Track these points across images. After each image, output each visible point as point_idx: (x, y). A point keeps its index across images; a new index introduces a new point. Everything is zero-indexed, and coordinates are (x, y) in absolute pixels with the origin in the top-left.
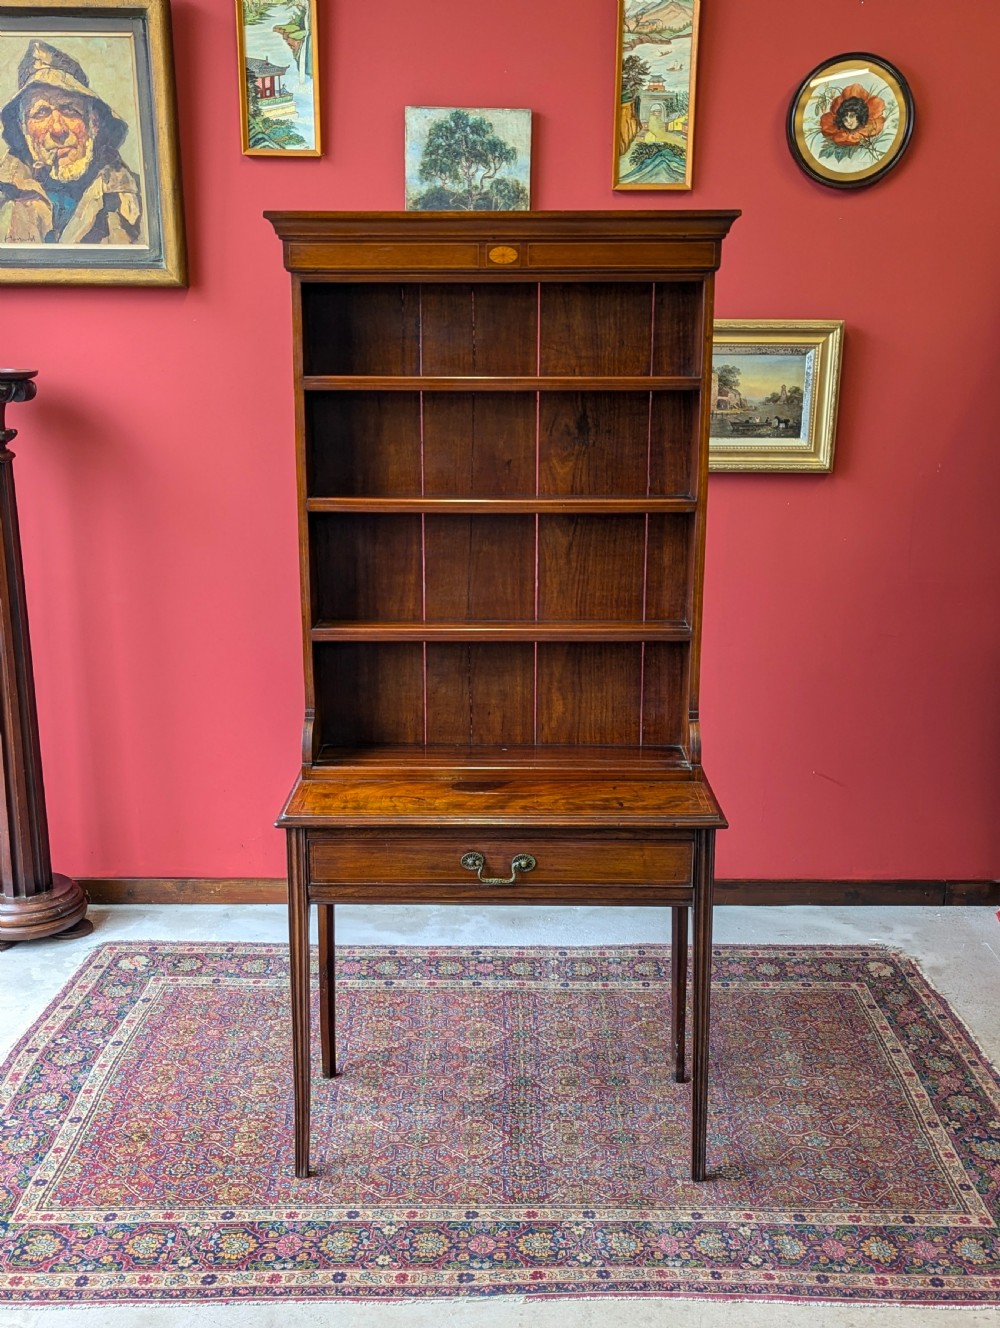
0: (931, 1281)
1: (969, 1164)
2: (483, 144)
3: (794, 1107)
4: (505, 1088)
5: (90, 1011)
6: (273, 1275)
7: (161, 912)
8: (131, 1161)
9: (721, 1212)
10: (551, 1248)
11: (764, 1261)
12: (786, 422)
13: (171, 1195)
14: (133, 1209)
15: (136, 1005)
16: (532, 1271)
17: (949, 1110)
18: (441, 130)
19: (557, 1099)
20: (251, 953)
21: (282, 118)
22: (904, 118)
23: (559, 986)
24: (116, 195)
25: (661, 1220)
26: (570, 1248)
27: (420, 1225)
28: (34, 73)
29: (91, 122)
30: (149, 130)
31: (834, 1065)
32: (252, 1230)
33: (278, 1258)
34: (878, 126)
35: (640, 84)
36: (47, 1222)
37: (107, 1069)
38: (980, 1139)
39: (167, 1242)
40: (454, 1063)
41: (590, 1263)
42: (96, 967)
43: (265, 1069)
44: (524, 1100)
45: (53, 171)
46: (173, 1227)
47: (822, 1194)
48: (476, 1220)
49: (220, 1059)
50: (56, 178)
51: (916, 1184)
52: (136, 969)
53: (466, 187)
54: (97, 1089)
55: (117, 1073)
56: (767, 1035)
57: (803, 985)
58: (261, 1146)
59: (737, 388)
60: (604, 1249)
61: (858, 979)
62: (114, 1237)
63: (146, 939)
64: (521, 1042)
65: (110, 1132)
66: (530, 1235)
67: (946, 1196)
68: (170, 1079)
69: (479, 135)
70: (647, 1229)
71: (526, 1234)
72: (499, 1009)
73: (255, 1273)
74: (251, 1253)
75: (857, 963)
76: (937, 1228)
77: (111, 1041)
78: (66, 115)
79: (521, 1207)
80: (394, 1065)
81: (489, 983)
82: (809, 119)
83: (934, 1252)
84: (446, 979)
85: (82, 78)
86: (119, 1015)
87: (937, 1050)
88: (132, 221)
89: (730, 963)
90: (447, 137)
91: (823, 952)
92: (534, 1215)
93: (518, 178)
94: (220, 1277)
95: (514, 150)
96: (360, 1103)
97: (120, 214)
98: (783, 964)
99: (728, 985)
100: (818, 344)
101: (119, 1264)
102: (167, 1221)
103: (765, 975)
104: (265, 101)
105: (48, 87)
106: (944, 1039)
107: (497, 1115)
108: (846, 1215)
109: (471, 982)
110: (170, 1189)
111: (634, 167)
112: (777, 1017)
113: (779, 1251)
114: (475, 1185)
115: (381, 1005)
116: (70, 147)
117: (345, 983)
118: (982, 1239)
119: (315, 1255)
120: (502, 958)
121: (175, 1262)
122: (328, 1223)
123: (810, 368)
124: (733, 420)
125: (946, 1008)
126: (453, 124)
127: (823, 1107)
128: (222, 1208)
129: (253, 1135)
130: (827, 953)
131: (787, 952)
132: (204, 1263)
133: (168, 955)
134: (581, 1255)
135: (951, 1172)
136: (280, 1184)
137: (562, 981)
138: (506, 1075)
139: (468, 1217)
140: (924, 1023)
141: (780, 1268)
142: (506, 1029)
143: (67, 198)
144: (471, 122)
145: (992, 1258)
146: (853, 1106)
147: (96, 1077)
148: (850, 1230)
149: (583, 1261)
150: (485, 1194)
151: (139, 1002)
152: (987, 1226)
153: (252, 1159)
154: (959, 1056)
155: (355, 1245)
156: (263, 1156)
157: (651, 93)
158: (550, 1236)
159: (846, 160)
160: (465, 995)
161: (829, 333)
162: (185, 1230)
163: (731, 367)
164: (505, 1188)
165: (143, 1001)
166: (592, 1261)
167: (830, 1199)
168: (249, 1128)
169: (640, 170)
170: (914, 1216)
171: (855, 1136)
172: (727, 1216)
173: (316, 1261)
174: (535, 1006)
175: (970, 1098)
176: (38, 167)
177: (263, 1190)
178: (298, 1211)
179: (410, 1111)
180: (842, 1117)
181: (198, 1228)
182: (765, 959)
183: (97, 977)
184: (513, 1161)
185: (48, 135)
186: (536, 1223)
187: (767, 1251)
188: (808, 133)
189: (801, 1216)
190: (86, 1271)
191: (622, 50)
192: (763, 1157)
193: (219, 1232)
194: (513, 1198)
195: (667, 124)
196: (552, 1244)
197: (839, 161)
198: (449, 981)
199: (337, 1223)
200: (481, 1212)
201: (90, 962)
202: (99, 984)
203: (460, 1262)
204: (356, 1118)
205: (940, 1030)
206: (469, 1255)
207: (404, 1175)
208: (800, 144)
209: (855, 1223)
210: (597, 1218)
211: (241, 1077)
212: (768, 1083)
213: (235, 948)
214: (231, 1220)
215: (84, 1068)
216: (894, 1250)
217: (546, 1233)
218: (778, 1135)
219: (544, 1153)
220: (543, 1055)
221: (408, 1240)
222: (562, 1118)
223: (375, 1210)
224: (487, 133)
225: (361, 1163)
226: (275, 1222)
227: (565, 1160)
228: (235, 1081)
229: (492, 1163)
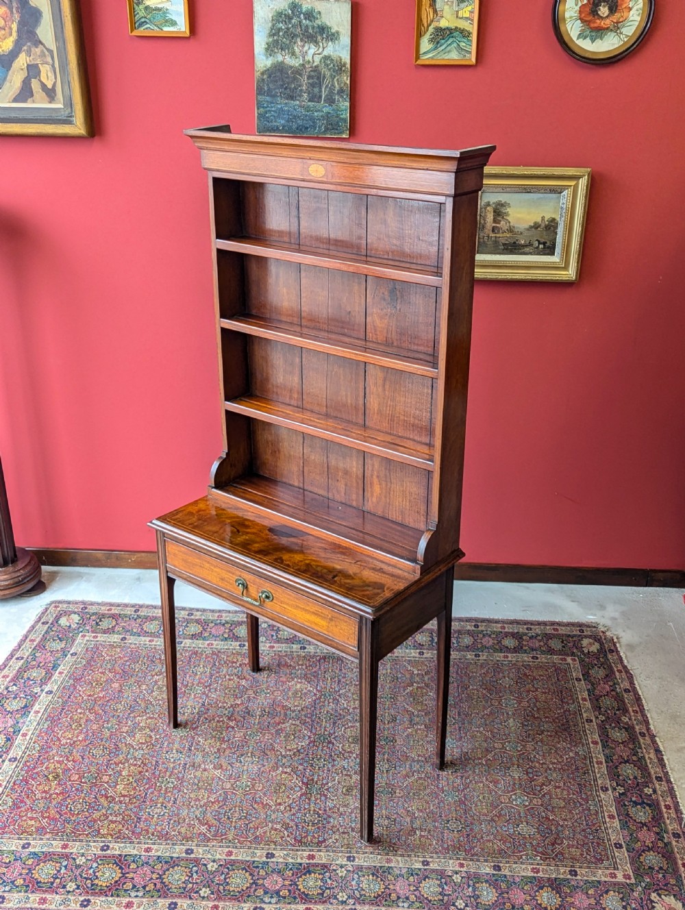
1: (624, 825)
2: (313, 28)
3: (509, 769)
4: (309, 745)
5: (34, 663)
6: (129, 901)
7: (94, 575)
8: (46, 798)
9: (443, 860)
10: (320, 887)
11: (466, 905)
12: (544, 243)
14: (41, 839)
15: (66, 659)
16: (305, 907)
17: (618, 776)
18: (280, 16)
19: (343, 755)
20: (150, 614)
22: (647, 9)
24: (36, 66)
25: (401, 865)
26: (333, 888)
27: (233, 863)
31: (542, 732)
32: (120, 862)
33: (134, 886)
34: (625, 14)
37: (40, 715)
38: (636, 803)
39: (61, 868)
40: (277, 719)
41: (345, 902)
42: (43, 623)
43: (147, 719)
44: (321, 755)
46: (67, 856)
47: (514, 848)
48: (272, 860)
49: (117, 710)
51: (584, 841)
52: (70, 626)
53: (301, 62)
54: (30, 733)
55: (46, 720)
56: (499, 703)
57: (533, 658)
58: (134, 789)
59: (507, 218)
60: (357, 889)
61: (573, 654)
62: (27, 863)
63: (80, 599)
64: (326, 702)
65: (35, 771)
66: (308, 875)
67: (603, 853)
68: (81, 726)
69: (311, 21)
70: (389, 873)
71: (305, 874)
72: (315, 672)
73: (116, 899)
74: (116, 882)
75: (575, 639)
76: (592, 881)
77: (46, 690)
79: (305, 850)
80: (235, 719)
81: (312, 648)
82: (570, 8)
84: (282, 643)
86: (53, 667)
87: (618, 721)
88: (50, 86)
89: (484, 635)
90: (285, 22)
91: (552, 627)
92: (313, 857)
93: (341, 55)
94: (93, 901)
95: (338, 32)
96: (207, 753)
97: (40, 80)
98: (521, 638)
100: (571, 186)
101: (28, 886)
102: (63, 851)
103: (507, 647)
106: (625, 711)
107: (300, 767)
108: (530, 867)
109: (299, 646)
110: (68, 823)
111: (431, 46)
112: (509, 687)
114: (276, 830)
115: (234, 665)
117: (212, 644)
118: (622, 893)
119: (159, 886)
122: (172, 858)
123: (563, 204)
124: (503, 242)
125: (632, 683)
126: (290, 12)
127: (530, 770)
128: (101, 842)
129: (131, 778)
130: (554, 629)
131: (525, 627)
133: (93, 614)
135: (610, 831)
136: (144, 822)
138: (311, 732)
139: (267, 858)
140: (613, 696)
142: (317, 690)
144: (304, 10)
146: (550, 770)
147: (31, 724)
148: (531, 880)
149: (340, 899)
150: (282, 837)
151: (69, 656)
152: (628, 881)
153: (127, 799)
154: (634, 728)
155: (187, 878)
156: (135, 798)
158: (321, 876)
159: (598, 41)
160: (293, 659)
161: (580, 178)
162: (74, 859)
163: (503, 202)
164: (296, 833)
165: (72, 655)
166: (347, 899)
167: (521, 852)
168: (129, 772)
169: (436, 48)
170: (577, 870)
171: (547, 797)
172: (447, 864)
173: (158, 891)
174: (341, 670)
177: (131, 827)
178: (152, 846)
179: (241, 762)
180: (541, 780)
181: (83, 858)
182: (509, 633)
183: (43, 633)
184: (305, 809)
186: (316, 865)
187: (470, 897)
188: (569, 20)
189: (498, 866)
190: (4, 891)
192: (480, 812)
194: (300, 841)
195: (457, 12)
196: (322, 884)
197: (593, 42)
198: (284, 645)
199: (177, 858)
200: (277, 853)
201: (40, 618)
202: (44, 639)
203: (257, 897)
204: (203, 766)
205: (624, 702)
206: (264, 890)
207: (229, 818)
208: (562, 28)
209: (535, 875)
210: (357, 862)
211: (129, 727)
212: (494, 746)
213: (141, 609)
214: (107, 852)
215: (25, 714)
216: (560, 899)
217: (319, 874)
218: (493, 793)
219: (327, 803)
220: (340, 715)
221: (224, 876)
222: (345, 773)
223: (205, 848)
224: (317, 19)
225: (201, 806)
226: (136, 855)
227: (341, 809)
228: (125, 729)
229: (291, 811)
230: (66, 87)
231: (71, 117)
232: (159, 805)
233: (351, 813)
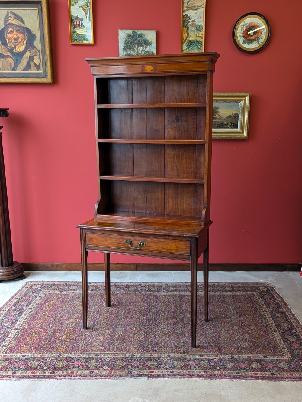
0: (271, 374)
1: (285, 342)
2: (142, 40)
3: (233, 326)
4: (146, 321)
5: (23, 300)
6: (72, 372)
7: (46, 273)
8: (32, 341)
9: (209, 355)
10: (156, 365)
11: (221, 368)
12: (234, 123)
13: (43, 350)
14: (31, 354)
15: (37, 298)
16: (150, 371)
17: (280, 327)
18: (129, 36)
19: (161, 324)
20: (72, 284)
21: (82, 33)
22: (268, 32)
23: (165, 293)
24: (33, 57)
25: (191, 357)
26: (162, 365)
27: (117, 358)
28: (9, 20)
29: (25, 35)
30: (43, 37)
31: (246, 315)
32: (66, 359)
33: (74, 367)
34: (260, 34)
35: (188, 22)
36: (5, 357)
37: (26, 316)
38: (289, 335)
39: (40, 362)
40: (131, 314)
41: (168, 369)
42: (25, 288)
43: (74, 316)
45: (14, 49)
46: (43, 359)
47: (240, 350)
48: (134, 357)
49: (61, 313)
50: (15, 51)
51: (269, 347)
52: (37, 289)
53: (137, 53)
54: (23, 321)
55: (29, 317)
56: (227, 307)
57: (239, 293)
59: (219, 113)
61: (256, 291)
62: (25, 361)
63: (41, 280)
64: (152, 308)
65: (26, 333)
67: (278, 351)
69: (141, 38)
70: (186, 359)
71: (149, 361)
72: (146, 299)
73: (66, 371)
74: (66, 366)
75: (256, 287)
76: (274, 359)
77: (28, 308)
78: (18, 33)
79: (148, 353)
80: (113, 315)
81: (144, 293)
82: (239, 32)
83: (272, 366)
85: (23, 22)
86: (31, 301)
87: (278, 311)
88: (38, 64)
89: (217, 287)
90: (131, 38)
92: (152, 355)
93: (152, 51)
94: (56, 372)
95: (151, 42)
96: (102, 325)
97: (34, 62)
98: (233, 287)
99: (216, 293)
100: (243, 100)
101: (25, 368)
102: (41, 357)
103: (228, 290)
104: (77, 28)
105: (13, 24)
106: (281, 308)
107: (143, 328)
108: (247, 356)
109: (138, 292)
110: (43, 348)
111: (187, 47)
112: (230, 302)
113: (226, 366)
114: (135, 347)
116: (19, 42)
118: (287, 362)
119: (85, 366)
120: (148, 286)
121: (42, 368)
122: (90, 358)
123: (240, 107)
124: (218, 123)
125: (282, 299)
126: (133, 35)
127: (243, 326)
128: (58, 353)
129: (69, 333)
130: (247, 284)
131: (235, 284)
132: (51, 368)
133: (47, 285)
134: (165, 366)
135: (279, 344)
136: (76, 347)
137: (166, 292)
138: (147, 317)
139: (132, 356)
140: (275, 303)
141: (225, 370)
142: (148, 305)
143: (18, 58)
144: (138, 34)
145: (290, 367)
146: (251, 326)
147: (23, 318)
148: (248, 360)
149: (166, 368)
151: (38, 297)
152: (289, 359)
153: (68, 340)
154: (285, 312)
155: (97, 364)
156: (71, 339)
157: (192, 25)
159: (250, 45)
160: (136, 296)
161: (246, 96)
162: (46, 359)
163: (217, 107)
164: (144, 348)
165: (39, 297)
166: (168, 368)
167: (242, 351)
168: (68, 331)
169: (189, 48)
170: (267, 356)
171: (251, 334)
173: (85, 368)
174: (157, 299)
175: (287, 324)
176: (10, 48)
177: (71, 348)
178: (81, 354)
180: (247, 329)
181: (50, 359)
182: (228, 286)
183: (25, 291)
184: (147, 341)
185: (13, 39)
187: (222, 366)
188: (239, 37)
189: (233, 356)
190: (15, 370)
191: (183, 12)
192: (223, 340)
193: (57, 360)
194: (146, 351)
195: (197, 34)
197: (248, 45)
198: (132, 292)
199: (92, 357)
200: (136, 355)
201: (24, 287)
202: (26, 293)
205: (280, 305)
206: (131, 366)
207: (113, 344)
208: (236, 40)
209: (249, 358)
210: (171, 357)
211: (66, 318)
212: (226, 320)
213: (68, 283)
214: (60, 357)
215: (20, 315)
216: (261, 365)
217: (155, 361)
218: (228, 334)
219: (156, 339)
220: (158, 312)
221: (113, 362)
223: (104, 354)
224: (143, 37)
225: (101, 341)
226: (74, 357)
227: (163, 341)
228: (65, 319)
229: (140, 341)
230: (44, 64)
231: (46, 76)
232: (82, 342)
233: (167, 342)
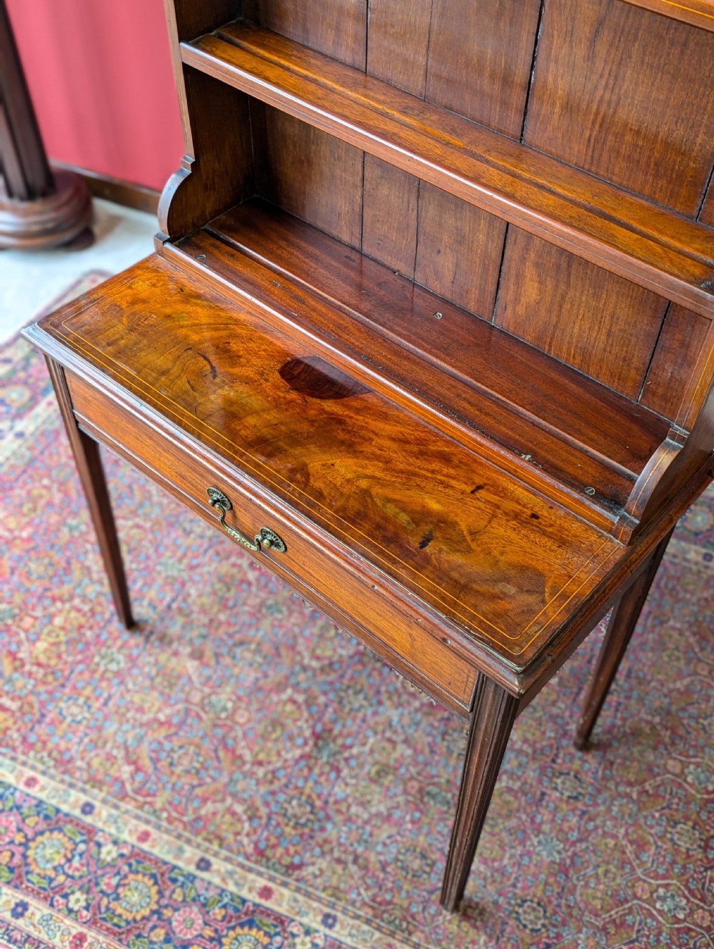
27: (140, 856)
44: (362, 686)
48: (204, 875)
58: (60, 656)
66: (246, 929)
68: (35, 510)
71: (242, 925)
77: (16, 430)
79: (260, 874)
92: (269, 894)
107: (322, 699)
114: (234, 814)
119: (16, 860)
122: (58, 811)
136: (47, 725)
139: (197, 868)
150: (237, 834)
153: (41, 673)
155: (63, 861)
173: (12, 870)
177: (26, 727)
178: (39, 778)
184: (296, 787)
186: (267, 913)
192: (587, 903)
194: (262, 853)
199: (67, 815)
200: (216, 864)
203: (151, 941)
204: (175, 645)
207: (171, 763)
210: (336, 932)
212: (665, 766)
217: (265, 934)
218: (627, 870)
219: (336, 788)
221: (118, 878)
222: (388, 734)
223: (113, 811)
225: (141, 724)
226: (10, 786)
227: (354, 809)
229: (272, 783)
